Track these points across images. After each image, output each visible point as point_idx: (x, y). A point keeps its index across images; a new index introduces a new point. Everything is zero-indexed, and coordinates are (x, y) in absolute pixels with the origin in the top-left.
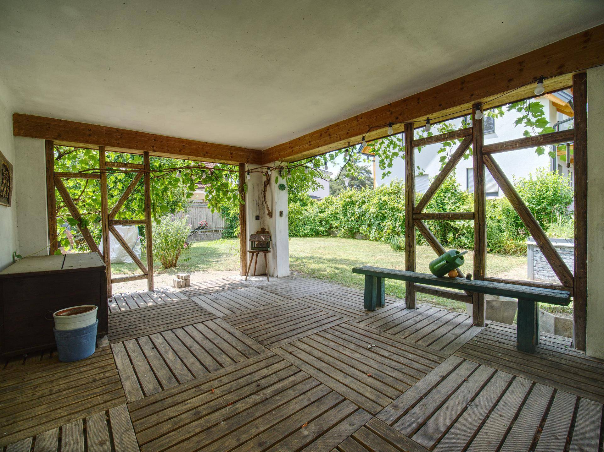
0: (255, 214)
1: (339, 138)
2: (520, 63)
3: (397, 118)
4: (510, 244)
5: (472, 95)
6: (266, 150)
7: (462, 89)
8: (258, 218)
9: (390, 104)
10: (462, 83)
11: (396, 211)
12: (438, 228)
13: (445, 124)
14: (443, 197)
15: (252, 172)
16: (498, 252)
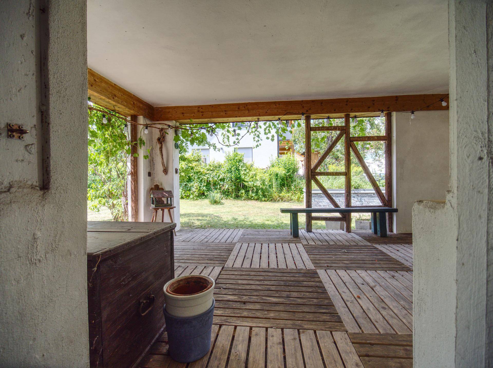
0: (148, 171)
1: (258, 114)
2: (373, 101)
3: (307, 111)
4: (275, 195)
5: (352, 110)
6: (161, 108)
7: (347, 105)
8: (150, 174)
9: (302, 101)
10: (347, 102)
11: (200, 174)
12: (234, 187)
13: (323, 121)
14: (238, 166)
15: (150, 127)
16: (271, 200)
